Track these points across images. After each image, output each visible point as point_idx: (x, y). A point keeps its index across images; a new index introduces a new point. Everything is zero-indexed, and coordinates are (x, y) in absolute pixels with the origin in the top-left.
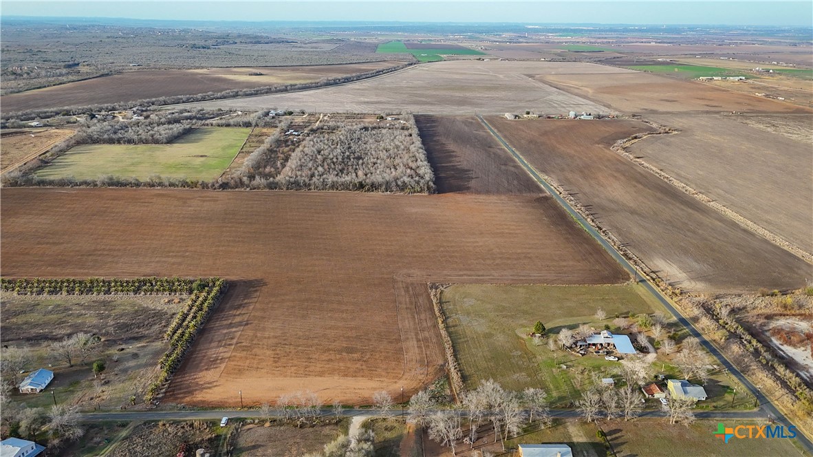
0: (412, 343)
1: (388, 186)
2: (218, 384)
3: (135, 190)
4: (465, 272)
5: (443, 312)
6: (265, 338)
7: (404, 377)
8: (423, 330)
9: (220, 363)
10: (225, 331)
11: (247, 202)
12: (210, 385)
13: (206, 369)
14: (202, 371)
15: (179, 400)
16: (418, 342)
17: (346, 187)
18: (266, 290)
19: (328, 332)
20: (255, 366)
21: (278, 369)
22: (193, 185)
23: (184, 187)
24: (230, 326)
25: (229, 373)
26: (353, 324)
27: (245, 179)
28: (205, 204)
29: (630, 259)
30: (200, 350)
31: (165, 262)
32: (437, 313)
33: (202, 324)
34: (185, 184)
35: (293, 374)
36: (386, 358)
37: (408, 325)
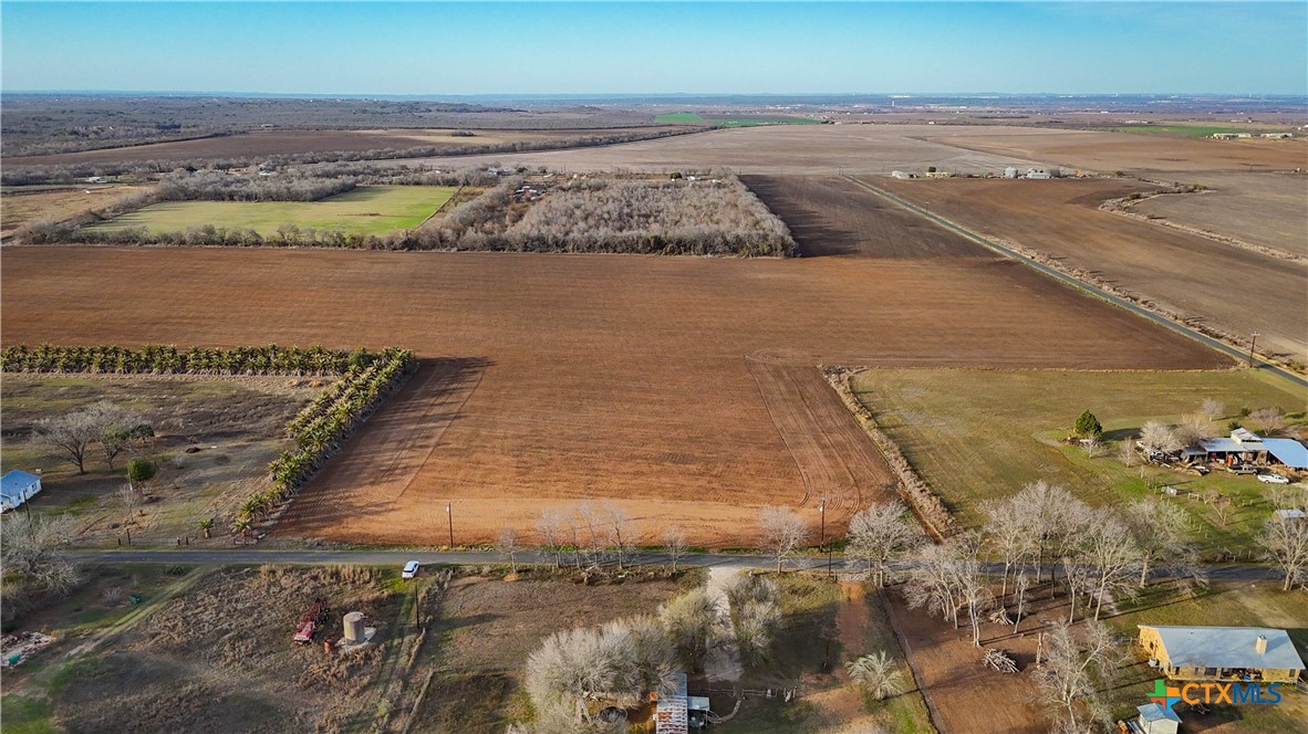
0: (812, 450)
1: (708, 246)
2: (396, 506)
3: (252, 250)
4: (888, 353)
5: (864, 406)
6: (498, 438)
7: (810, 503)
8: (830, 431)
9: (402, 474)
10: (413, 427)
11: (452, 265)
12: (380, 509)
13: (372, 483)
14: (361, 485)
15: (310, 532)
16: (822, 449)
17: (630, 247)
18: (495, 372)
19: (626, 431)
20: (478, 479)
21: (528, 485)
22: (357, 242)
23: (340, 246)
24: (424, 419)
25: (420, 490)
26: (677, 420)
27: (449, 233)
28: (376, 266)
29: (1217, 337)
30: (361, 454)
31: (297, 333)
32: (852, 407)
33: (364, 414)
34: (340, 242)
35: (562, 494)
36: (760, 472)
37: (794, 425)
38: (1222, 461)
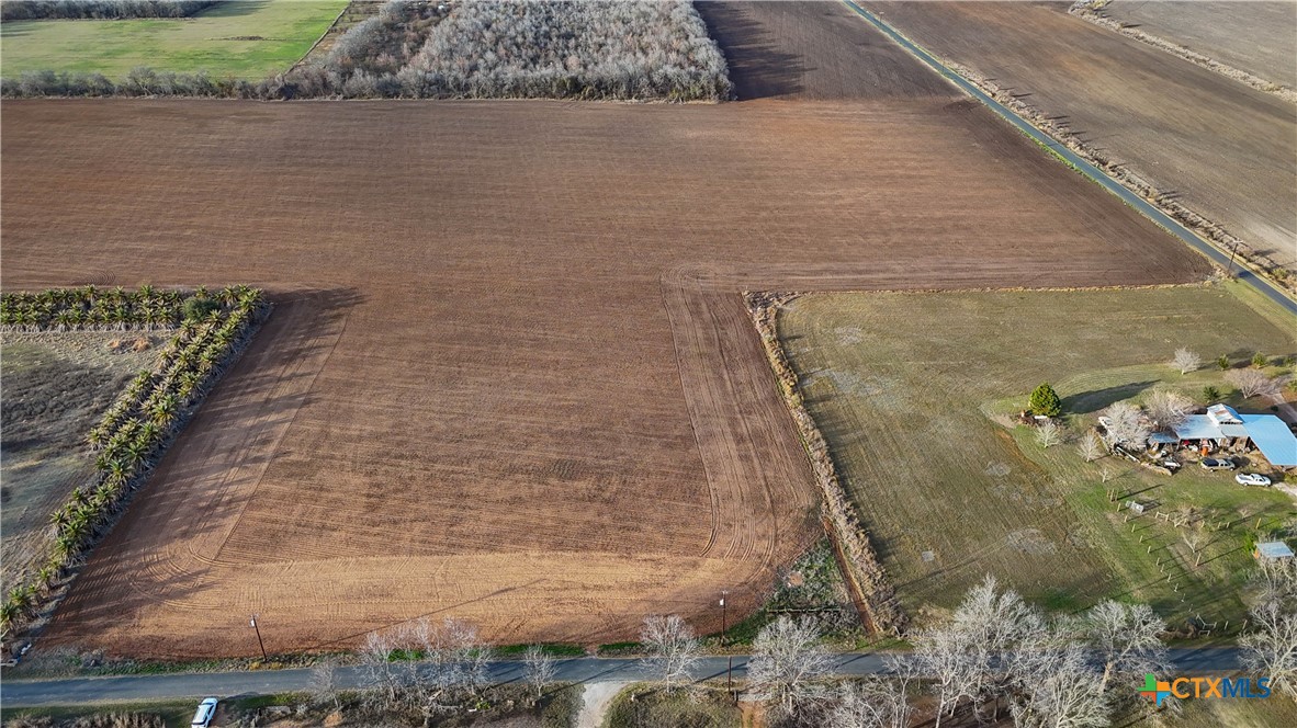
0: (725, 448)
1: (631, 87)
2: (210, 579)
3: (100, 103)
4: (825, 265)
5: (790, 364)
6: (350, 439)
7: (717, 548)
8: (747, 411)
9: (224, 516)
10: (250, 423)
11: (335, 123)
12: (187, 585)
13: (185, 535)
14: (169, 540)
15: (89, 636)
16: (738, 443)
17: (543, 89)
18: (362, 315)
19: (510, 420)
20: (316, 521)
21: (376, 530)
22: (224, 90)
23: (206, 94)
24: (265, 407)
25: (242, 546)
26: (572, 397)
27: (332, 76)
28: (245, 127)
30: (178, 477)
31: (133, 251)
32: (777, 367)
33: (192, 403)
34: (205, 88)
35: (417, 546)
36: (663, 490)
37: (707, 399)
38: (1195, 449)
